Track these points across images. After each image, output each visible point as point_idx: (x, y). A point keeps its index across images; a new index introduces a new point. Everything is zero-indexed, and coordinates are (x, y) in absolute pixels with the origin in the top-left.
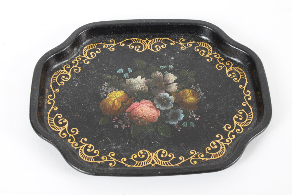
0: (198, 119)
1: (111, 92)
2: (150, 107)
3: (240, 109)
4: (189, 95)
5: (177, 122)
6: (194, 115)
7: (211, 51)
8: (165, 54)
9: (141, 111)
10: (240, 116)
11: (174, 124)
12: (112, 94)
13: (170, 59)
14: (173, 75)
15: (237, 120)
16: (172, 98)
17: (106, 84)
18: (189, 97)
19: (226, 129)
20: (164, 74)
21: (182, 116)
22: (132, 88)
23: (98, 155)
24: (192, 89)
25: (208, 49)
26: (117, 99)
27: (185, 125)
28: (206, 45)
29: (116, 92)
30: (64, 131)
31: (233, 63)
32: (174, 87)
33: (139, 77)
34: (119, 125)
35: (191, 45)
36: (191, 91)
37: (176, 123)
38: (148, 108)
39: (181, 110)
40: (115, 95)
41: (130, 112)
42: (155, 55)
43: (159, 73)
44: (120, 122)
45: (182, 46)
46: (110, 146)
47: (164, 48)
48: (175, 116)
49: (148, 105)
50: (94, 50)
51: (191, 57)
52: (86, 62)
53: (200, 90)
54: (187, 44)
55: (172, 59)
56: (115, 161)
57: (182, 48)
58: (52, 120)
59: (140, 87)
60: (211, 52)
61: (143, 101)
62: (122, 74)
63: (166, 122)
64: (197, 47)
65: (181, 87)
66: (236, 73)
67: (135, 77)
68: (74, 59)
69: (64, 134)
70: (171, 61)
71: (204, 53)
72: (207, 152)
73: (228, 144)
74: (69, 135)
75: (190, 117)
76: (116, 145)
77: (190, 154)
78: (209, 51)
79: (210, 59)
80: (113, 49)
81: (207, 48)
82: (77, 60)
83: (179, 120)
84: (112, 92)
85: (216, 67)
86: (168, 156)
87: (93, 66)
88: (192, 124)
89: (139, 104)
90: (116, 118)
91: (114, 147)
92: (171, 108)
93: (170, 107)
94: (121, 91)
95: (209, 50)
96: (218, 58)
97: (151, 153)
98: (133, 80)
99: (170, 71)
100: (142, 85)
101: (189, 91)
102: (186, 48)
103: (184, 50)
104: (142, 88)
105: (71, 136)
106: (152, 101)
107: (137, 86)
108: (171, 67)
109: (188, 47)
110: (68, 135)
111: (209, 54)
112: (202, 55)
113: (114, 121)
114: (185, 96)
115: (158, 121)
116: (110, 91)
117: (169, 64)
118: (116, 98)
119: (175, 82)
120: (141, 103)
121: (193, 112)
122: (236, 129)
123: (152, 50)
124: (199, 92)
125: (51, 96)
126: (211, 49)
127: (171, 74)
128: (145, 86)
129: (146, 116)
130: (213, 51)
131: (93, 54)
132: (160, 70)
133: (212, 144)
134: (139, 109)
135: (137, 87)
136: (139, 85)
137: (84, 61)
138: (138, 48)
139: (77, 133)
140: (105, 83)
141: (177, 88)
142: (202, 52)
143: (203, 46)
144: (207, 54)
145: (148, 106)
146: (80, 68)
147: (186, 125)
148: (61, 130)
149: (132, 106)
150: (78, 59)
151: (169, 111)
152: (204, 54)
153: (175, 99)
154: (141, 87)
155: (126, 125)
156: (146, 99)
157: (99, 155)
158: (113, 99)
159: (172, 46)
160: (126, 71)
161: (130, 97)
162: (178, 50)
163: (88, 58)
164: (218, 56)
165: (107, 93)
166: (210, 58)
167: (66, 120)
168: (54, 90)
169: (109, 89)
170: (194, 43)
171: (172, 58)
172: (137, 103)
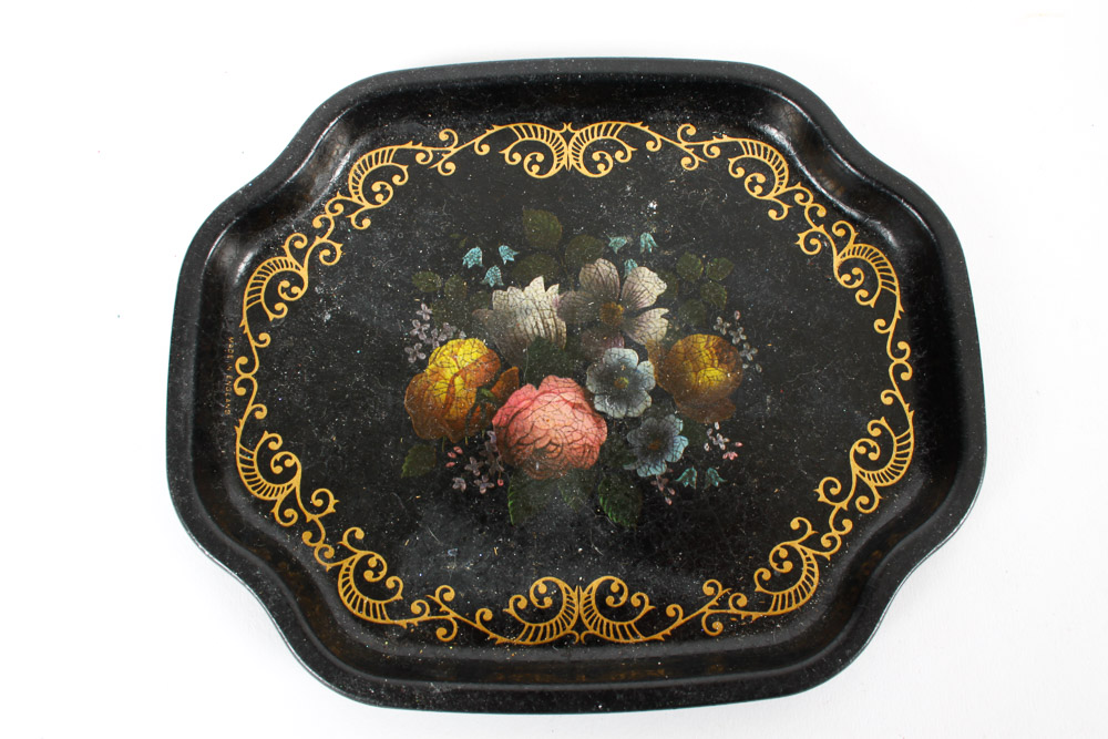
0: (732, 455)
1: (442, 344)
2: (574, 406)
3: (872, 419)
4: (705, 357)
5: (664, 469)
6: (722, 441)
7: (783, 178)
8: (629, 189)
9: (542, 422)
10: (872, 443)
11: (654, 477)
12: (446, 350)
13: (643, 208)
14: (655, 275)
15: (863, 461)
16: (647, 368)
17: (425, 311)
18: (706, 367)
19: (822, 498)
20: (621, 270)
21: (681, 444)
22: (513, 329)
23: (398, 596)
24: (717, 333)
25: (773, 168)
26: (462, 372)
27: (690, 480)
28: (769, 153)
29: (459, 345)
30: (290, 501)
31: (856, 230)
32: (656, 324)
33: (538, 282)
34: (470, 478)
35: (716, 151)
36: (713, 340)
37: (658, 471)
38: (567, 409)
39: (678, 420)
40: (454, 355)
41: (506, 427)
42: (594, 191)
43: (604, 267)
44: (473, 466)
45: (688, 155)
46: (438, 562)
47: (623, 164)
48: (658, 443)
49: (567, 396)
50: (385, 174)
51: (715, 200)
52: (359, 219)
53: (744, 338)
54: (702, 146)
55: (652, 209)
56: (455, 619)
57: (685, 161)
58: (249, 458)
59: (541, 325)
60: (785, 181)
61: (551, 381)
62: (479, 271)
63: (626, 468)
64: (738, 161)
65: (680, 324)
66: (867, 269)
67: (523, 284)
68: (320, 209)
69: (289, 512)
70: (648, 215)
71: (760, 184)
72: (759, 588)
73: (827, 555)
74: (305, 518)
75: (707, 447)
76: (460, 557)
77: (703, 594)
78: (777, 177)
79: (779, 210)
80: (451, 166)
81: (770, 164)
82: (330, 215)
83: (669, 460)
84: (445, 343)
85: (801, 243)
86: (628, 603)
87: (382, 236)
88: (715, 477)
89: (537, 393)
90: (460, 451)
91: (452, 567)
92: (645, 412)
93: (642, 408)
94: (477, 341)
95: (776, 172)
96: (809, 205)
97: (574, 590)
98: (515, 296)
99: (643, 260)
100: (547, 313)
101: (708, 341)
102: (700, 166)
103: (693, 171)
104: (546, 327)
105: (312, 521)
106: (581, 382)
107: (532, 318)
108: (647, 239)
109: (706, 158)
110: (302, 517)
111: (778, 189)
112: (753, 191)
113: (452, 464)
114: (694, 360)
115: (598, 462)
116: (440, 339)
117: (642, 230)
118: (457, 370)
119: (660, 302)
120: (541, 389)
121: (717, 426)
122: (855, 497)
123: (584, 171)
124: (740, 347)
125: (243, 360)
126: (783, 171)
127: (647, 270)
128: (558, 320)
129: (560, 441)
130: (790, 177)
131: (384, 191)
132: (610, 256)
133: (777, 558)
134: (534, 416)
135: (531, 324)
136: (537, 314)
137: (353, 217)
138: (534, 161)
139: (330, 509)
140: (423, 306)
141: (665, 330)
142: (754, 179)
143: (756, 156)
144: (771, 190)
145: (567, 402)
146: (338, 247)
147: (694, 479)
148: (280, 498)
149: (512, 400)
150: (332, 210)
151: (635, 421)
152: (758, 189)
153: (660, 373)
154: (543, 322)
155: (493, 479)
156: (562, 374)
157: (402, 595)
158: (448, 374)
159: (653, 155)
160: (491, 258)
161: (507, 366)
162: (670, 169)
163: (368, 206)
164: (806, 199)
165: (428, 349)
166: (780, 206)
167: (295, 459)
168: (256, 339)
169: (435, 332)
170: (726, 144)
171: (651, 205)
172: (528, 390)
